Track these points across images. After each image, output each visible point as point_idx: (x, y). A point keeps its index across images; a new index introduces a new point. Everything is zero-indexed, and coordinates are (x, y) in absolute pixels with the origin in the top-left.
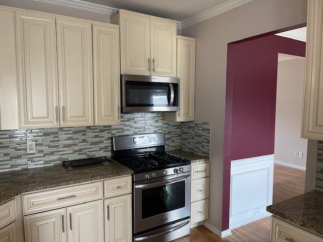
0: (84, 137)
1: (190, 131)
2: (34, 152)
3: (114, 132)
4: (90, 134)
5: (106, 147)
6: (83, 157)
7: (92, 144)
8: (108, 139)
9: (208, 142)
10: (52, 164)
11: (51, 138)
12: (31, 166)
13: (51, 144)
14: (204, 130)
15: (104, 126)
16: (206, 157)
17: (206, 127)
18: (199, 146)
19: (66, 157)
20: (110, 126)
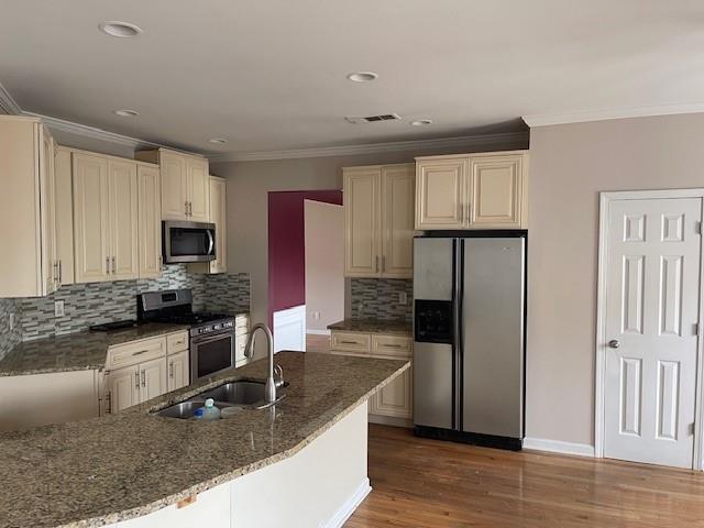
0: (110, 296)
1: (222, 284)
2: (62, 314)
3: (139, 288)
4: (116, 291)
5: (131, 308)
6: (110, 320)
7: (119, 302)
8: (134, 297)
9: (249, 294)
10: (78, 330)
11: (78, 295)
12: (59, 332)
13: (79, 304)
14: (241, 281)
15: (130, 281)
16: (246, 311)
17: (245, 278)
18: (235, 300)
19: (92, 320)
20: (136, 281)
